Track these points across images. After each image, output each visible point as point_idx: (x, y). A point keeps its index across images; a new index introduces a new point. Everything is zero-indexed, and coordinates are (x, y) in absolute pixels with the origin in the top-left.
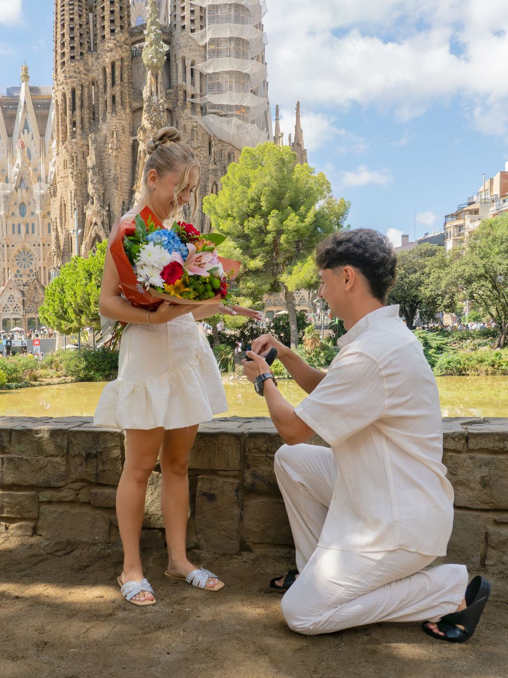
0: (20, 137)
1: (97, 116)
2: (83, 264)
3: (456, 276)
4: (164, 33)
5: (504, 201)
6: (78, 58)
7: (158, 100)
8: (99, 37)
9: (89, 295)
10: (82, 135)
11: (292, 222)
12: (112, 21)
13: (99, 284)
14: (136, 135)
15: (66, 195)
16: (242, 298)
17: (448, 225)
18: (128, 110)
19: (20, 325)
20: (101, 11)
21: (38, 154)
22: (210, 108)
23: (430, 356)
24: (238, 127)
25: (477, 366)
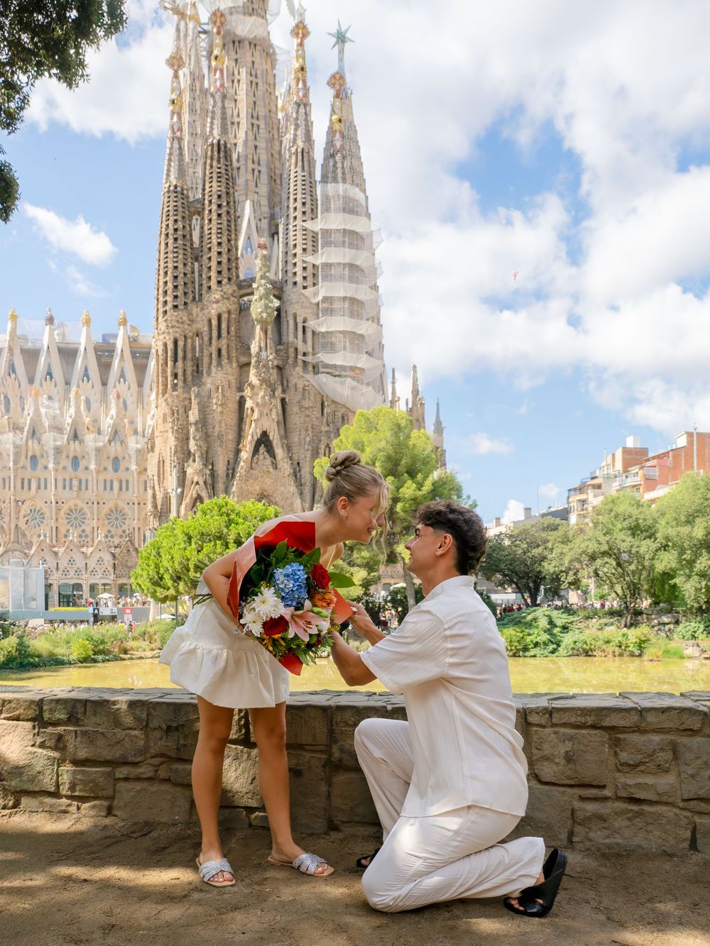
0: (115, 387)
1: (201, 369)
2: (183, 526)
3: (579, 552)
4: (274, 287)
5: (627, 477)
6: (181, 307)
7: (268, 357)
8: (205, 288)
9: (188, 560)
10: (184, 388)
11: (409, 490)
12: (219, 272)
13: (200, 549)
14: (243, 391)
15: (165, 450)
16: (356, 569)
17: (571, 500)
18: (235, 365)
19: (109, 591)
20: (207, 261)
21: (135, 406)
22: (323, 368)
23: (555, 635)
24: (353, 389)
25: (604, 647)
